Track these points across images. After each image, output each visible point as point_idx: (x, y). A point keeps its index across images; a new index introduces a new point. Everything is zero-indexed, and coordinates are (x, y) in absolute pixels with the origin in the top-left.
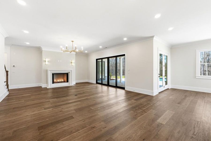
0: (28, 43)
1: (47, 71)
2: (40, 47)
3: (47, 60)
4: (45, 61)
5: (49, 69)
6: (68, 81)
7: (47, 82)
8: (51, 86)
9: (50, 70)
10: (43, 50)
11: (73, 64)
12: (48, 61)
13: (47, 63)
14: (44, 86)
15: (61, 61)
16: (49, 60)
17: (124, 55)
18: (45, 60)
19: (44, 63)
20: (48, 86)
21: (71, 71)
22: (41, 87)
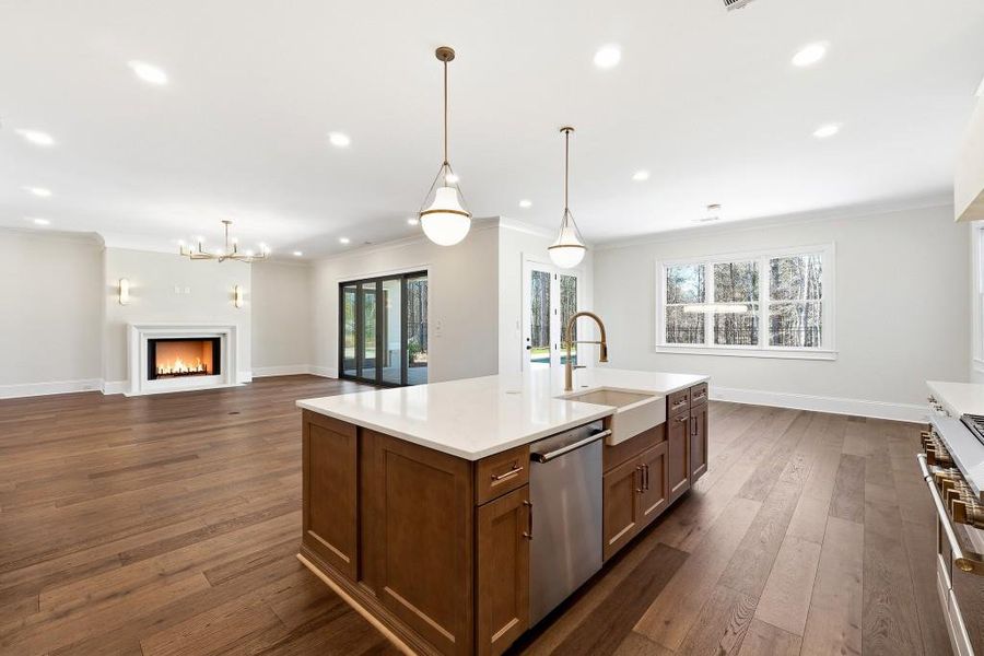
0: (42, 222)
1: (123, 331)
2: (95, 233)
3: (125, 286)
4: (119, 291)
5: (132, 322)
6: (216, 370)
7: (125, 375)
8: (142, 388)
9: (138, 327)
10: (107, 244)
11: (240, 302)
12: (130, 292)
13: (125, 297)
14: (110, 388)
15: (188, 291)
16: (134, 285)
17: (424, 273)
18: (115, 284)
19: (111, 299)
20: (129, 387)
21: (233, 329)
22: (99, 393)
